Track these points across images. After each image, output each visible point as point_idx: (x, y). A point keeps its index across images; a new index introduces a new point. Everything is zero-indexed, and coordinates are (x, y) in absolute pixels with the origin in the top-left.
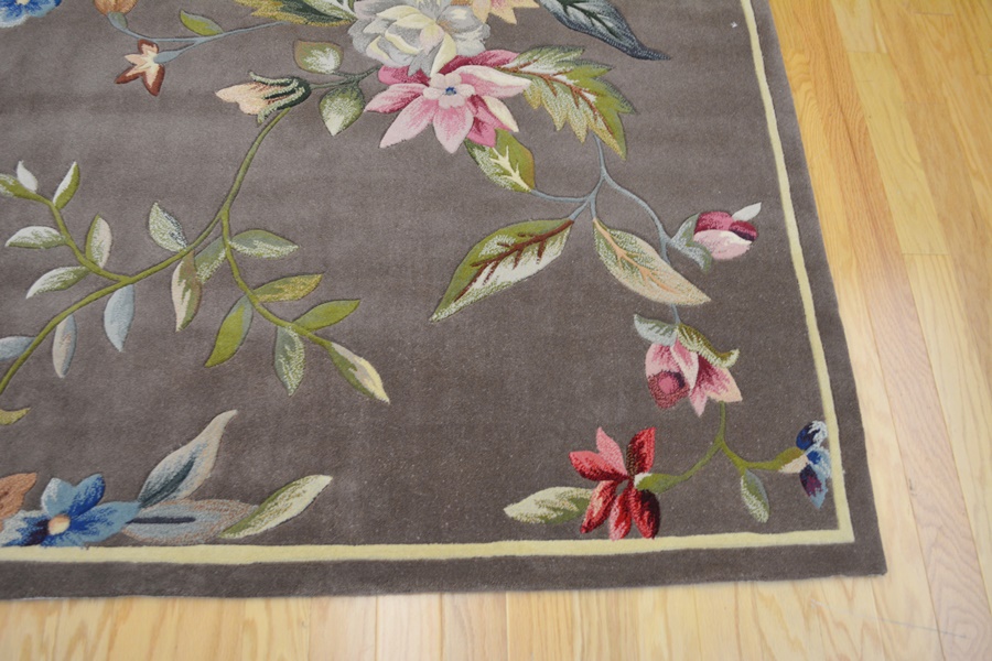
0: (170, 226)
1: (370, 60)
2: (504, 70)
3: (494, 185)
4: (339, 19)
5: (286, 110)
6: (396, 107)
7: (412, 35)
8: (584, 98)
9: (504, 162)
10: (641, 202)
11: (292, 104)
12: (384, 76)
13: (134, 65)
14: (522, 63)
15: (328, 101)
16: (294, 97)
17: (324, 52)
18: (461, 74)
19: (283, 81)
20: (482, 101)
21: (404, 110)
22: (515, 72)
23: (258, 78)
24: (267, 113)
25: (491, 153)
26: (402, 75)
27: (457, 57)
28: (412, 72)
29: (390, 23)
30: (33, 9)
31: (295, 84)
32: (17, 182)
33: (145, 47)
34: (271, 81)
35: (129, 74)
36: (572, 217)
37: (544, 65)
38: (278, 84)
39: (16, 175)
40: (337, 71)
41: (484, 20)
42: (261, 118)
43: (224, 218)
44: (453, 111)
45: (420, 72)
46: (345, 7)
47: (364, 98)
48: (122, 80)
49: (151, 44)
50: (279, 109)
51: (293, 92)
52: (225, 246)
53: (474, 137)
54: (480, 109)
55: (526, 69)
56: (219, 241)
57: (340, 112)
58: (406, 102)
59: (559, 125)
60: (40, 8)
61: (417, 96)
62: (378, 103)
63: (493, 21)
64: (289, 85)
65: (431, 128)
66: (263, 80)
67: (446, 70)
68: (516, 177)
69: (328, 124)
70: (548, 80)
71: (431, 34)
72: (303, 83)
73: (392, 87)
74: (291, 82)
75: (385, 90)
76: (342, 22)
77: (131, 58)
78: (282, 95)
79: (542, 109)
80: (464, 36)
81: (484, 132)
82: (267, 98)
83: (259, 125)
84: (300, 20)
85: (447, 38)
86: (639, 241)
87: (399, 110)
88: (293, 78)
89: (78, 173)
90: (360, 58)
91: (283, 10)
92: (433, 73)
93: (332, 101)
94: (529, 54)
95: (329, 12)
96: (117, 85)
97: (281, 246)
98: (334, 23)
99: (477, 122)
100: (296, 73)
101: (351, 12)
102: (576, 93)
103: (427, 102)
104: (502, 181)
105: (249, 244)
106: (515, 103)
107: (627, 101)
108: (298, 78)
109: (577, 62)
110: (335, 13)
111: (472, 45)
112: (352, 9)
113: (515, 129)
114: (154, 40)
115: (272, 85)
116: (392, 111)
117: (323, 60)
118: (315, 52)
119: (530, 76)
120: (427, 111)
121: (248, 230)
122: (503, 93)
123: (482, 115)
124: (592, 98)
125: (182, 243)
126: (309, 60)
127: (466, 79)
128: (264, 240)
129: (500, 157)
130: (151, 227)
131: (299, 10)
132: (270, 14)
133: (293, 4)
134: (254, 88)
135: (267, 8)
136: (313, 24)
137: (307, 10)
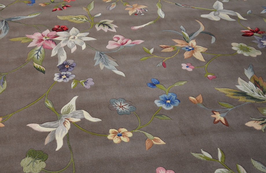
0: (261, 165)
4: (264, 100)
19: (262, 119)
23: (254, 119)
24: (264, 129)
30: (174, 104)
32: (204, 156)
33: (215, 112)
34: (258, 120)
35: (216, 121)
38: (261, 120)
39: (203, 154)
42: (263, 131)
46: (262, 96)
48: (215, 123)
49: (216, 112)
60: (175, 104)
66: (256, 119)
77: (213, 116)
82: (261, 125)
84: (253, 101)
89: (222, 151)
91: (247, 99)
95: (260, 98)
100: (264, 117)
110: (262, 99)
112: (265, 97)
115: (259, 121)
118: (264, 110)
130: (255, 165)
131: (251, 98)
132: (244, 100)
133: (248, 97)
134: (255, 122)
135: (242, 99)
136: (258, 102)
137: (252, 98)
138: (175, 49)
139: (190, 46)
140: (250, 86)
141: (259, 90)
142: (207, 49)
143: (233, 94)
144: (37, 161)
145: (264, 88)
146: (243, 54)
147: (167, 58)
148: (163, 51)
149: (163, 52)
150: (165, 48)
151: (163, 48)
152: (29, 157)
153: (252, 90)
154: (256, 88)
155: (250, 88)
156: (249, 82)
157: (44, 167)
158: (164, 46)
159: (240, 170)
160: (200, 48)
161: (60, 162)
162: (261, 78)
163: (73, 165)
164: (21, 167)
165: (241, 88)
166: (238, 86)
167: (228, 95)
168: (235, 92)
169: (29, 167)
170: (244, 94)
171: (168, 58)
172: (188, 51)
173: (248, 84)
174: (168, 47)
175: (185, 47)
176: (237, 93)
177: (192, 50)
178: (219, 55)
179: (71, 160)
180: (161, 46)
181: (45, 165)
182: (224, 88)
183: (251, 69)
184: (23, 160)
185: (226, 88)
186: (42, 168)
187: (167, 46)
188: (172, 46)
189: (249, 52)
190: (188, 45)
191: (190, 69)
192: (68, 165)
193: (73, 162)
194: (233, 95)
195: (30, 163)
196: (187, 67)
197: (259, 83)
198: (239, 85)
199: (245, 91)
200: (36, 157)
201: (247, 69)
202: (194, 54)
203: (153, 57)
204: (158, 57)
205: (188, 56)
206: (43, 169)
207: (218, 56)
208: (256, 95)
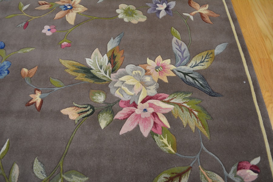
0: (42, 169)
1: (116, 97)
2: (164, 102)
3: (162, 151)
4: (106, 81)
5: (86, 118)
6: (125, 117)
7: (131, 87)
8: (193, 113)
9: (165, 141)
10: (216, 158)
11: (88, 116)
12: (121, 104)
13: (32, 99)
14: (170, 98)
15: (101, 115)
16: (88, 113)
17: (100, 94)
18: (149, 103)
19: (85, 106)
20: (157, 114)
21: (128, 119)
22: (168, 102)
23: (76, 105)
25: (160, 137)
26: (127, 104)
27: (147, 96)
28: (131, 102)
29: (123, 82)
31: (89, 107)
33: (36, 91)
34: (81, 106)
35: (30, 102)
36: (191, 165)
37: (178, 100)
38: (83, 107)
40: (104, 102)
41: (156, 81)
42: (76, 122)
43: (61, 165)
44: (146, 119)
45: (134, 102)
46: (108, 76)
47: (114, 113)
48: (28, 104)
50: (83, 118)
51: (88, 111)
52: (61, 177)
53: (154, 130)
54: (156, 118)
55: (172, 101)
56: (59, 175)
57: (105, 119)
58: (129, 115)
59: (185, 125)
61: (133, 112)
62: (119, 116)
63: (160, 81)
64: (87, 108)
65: (138, 126)
66: (78, 105)
67: (143, 101)
68: (170, 148)
69: (101, 124)
70: (180, 105)
71: (138, 87)
72: (92, 107)
73: (124, 109)
74: (88, 107)
75: (121, 110)
76: (106, 82)
77: (32, 96)
78: (84, 112)
79: (178, 118)
80: (149, 88)
81: (158, 128)
82: (79, 113)
83: (75, 124)
84: (91, 81)
85: (144, 88)
86: (217, 175)
87: (127, 118)
88: (88, 105)
90: (113, 97)
91: (86, 77)
92: (139, 103)
93: (102, 115)
94: (173, 95)
95: (102, 78)
96: (26, 107)
97: (82, 178)
98: (104, 82)
99: (155, 124)
100: (89, 103)
101: (110, 78)
102: (190, 111)
103: (137, 115)
104: (164, 149)
105: (70, 176)
106: (169, 116)
107: (209, 114)
108: (90, 105)
109: (190, 98)
110: (104, 79)
111: (152, 91)
112: (110, 77)
113: (169, 127)
114: (40, 89)
115: (81, 108)
116: (124, 119)
117: (99, 97)
118: (97, 94)
119: (174, 104)
120: (137, 119)
121: (70, 170)
122: (164, 112)
123: (157, 121)
124: (196, 113)
125: (45, 175)
126: (94, 98)
127: (151, 105)
128: (76, 175)
129: (164, 139)
130: (34, 168)
131: (91, 77)
132: (81, 79)
133: (89, 75)
134: (74, 109)
135: (80, 76)
136: (96, 83)
137: (94, 77)
138: (51, 7)
139: (71, 4)
140: (102, 60)
141: (109, 67)
142: (86, 9)
143: (74, 69)
145: (117, 64)
146: (123, 19)
147: (34, 18)
148: (37, 8)
149: (36, 10)
150: (43, 4)
151: (40, 4)
153: (101, 67)
154: (108, 64)
155: (100, 63)
156: (106, 55)
158: (43, 2)
159: (13, 171)
160: (80, 7)
162: (123, 52)
165: (90, 63)
166: (88, 60)
167: (67, 70)
168: (78, 68)
170: (87, 71)
171: (36, 17)
172: (64, 10)
173: (101, 58)
174: (46, 4)
175: (64, 5)
176: (80, 68)
177: (68, 10)
178: (95, 18)
180: (40, 2)
182: (70, 60)
183: (119, 39)
185: (73, 61)
187: (46, 2)
188: (50, 3)
189: (132, 16)
190: (69, 3)
191: (49, 33)
194: (74, 71)
196: (49, 30)
197: (115, 57)
198: (91, 58)
199: (92, 67)
201: (114, 39)
202: (68, 15)
203: (21, 14)
204: (26, 15)
205: (60, 17)
207: (92, 19)
208: (101, 74)
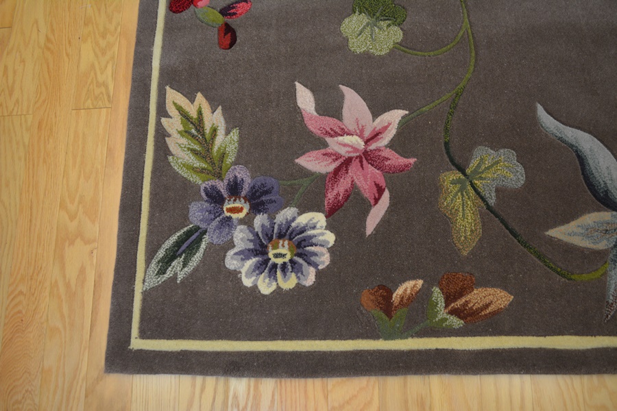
144: (382, 23)
152: (360, 12)
157: (399, 41)
161: (438, 28)
163: (471, 37)
164: (344, 38)
169: (361, 38)
179: (464, 24)
181: (402, 34)
184: (347, 20)
186: (395, 43)
192: (458, 39)
193: (470, 31)
195: (364, 28)
200: (378, 14)
206: (397, 45)
